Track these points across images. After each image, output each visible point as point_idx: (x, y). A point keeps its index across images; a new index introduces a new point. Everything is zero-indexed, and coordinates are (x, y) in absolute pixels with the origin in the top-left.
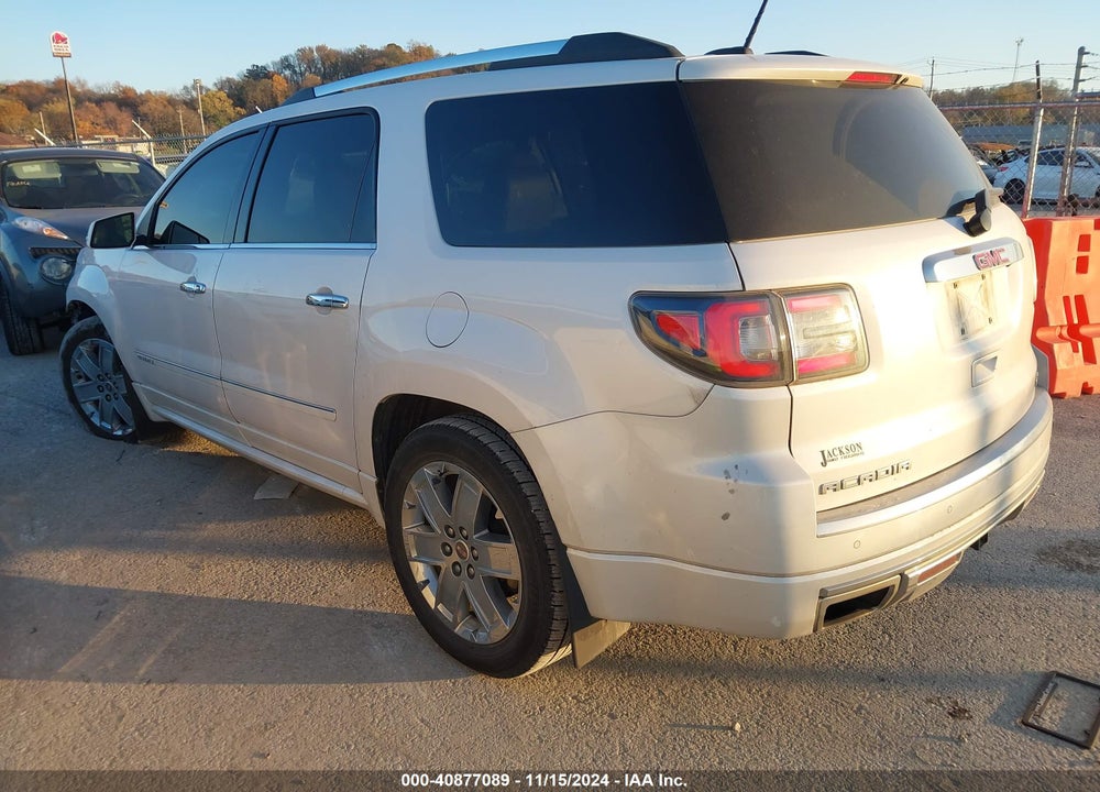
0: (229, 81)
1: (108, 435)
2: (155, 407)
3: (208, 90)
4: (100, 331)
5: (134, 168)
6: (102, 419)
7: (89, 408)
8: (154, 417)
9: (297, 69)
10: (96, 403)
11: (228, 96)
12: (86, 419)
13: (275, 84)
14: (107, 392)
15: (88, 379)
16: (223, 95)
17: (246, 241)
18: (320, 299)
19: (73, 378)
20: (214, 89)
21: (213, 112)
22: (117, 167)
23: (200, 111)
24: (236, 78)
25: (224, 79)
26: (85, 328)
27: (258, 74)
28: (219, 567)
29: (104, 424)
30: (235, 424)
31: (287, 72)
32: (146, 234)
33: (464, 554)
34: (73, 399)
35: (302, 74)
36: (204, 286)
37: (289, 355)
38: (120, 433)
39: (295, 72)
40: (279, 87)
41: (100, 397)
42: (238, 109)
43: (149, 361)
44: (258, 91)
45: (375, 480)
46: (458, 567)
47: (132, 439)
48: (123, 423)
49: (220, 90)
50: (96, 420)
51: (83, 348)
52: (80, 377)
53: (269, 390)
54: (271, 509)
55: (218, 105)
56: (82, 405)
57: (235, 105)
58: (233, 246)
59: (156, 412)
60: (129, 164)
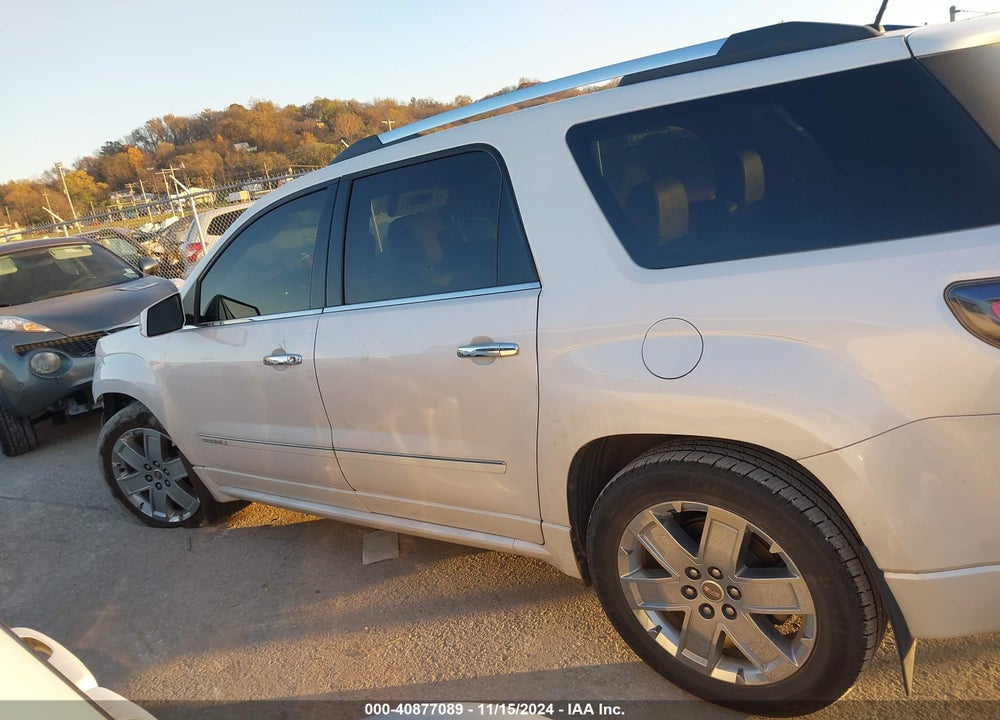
0: (86, 160)
1: (164, 524)
2: (224, 489)
3: (67, 171)
4: (145, 418)
5: (86, 251)
6: (154, 509)
7: (137, 500)
8: (222, 498)
9: (149, 140)
10: (145, 494)
11: (88, 173)
12: (136, 512)
13: (131, 156)
14: (156, 480)
15: (131, 470)
16: (83, 173)
17: (344, 304)
18: (470, 350)
19: (116, 472)
20: (73, 169)
21: (76, 191)
22: (71, 252)
23: (66, 191)
24: (93, 156)
25: (81, 158)
26: (125, 419)
27: (112, 150)
28: (380, 649)
29: (156, 513)
30: (353, 493)
31: (141, 144)
32: (193, 314)
33: (717, 595)
34: (118, 494)
35: (155, 144)
36: (299, 356)
37: (431, 411)
38: (176, 519)
39: (147, 143)
40: (135, 159)
41: (148, 486)
42: (101, 184)
43: (221, 443)
44: (116, 165)
45: (568, 530)
46: (707, 609)
47: (193, 523)
48: (177, 508)
49: (79, 169)
50: (147, 510)
51: (123, 440)
52: (122, 470)
53: (405, 451)
54: (388, 570)
55: (80, 183)
56: (130, 499)
57: (96, 181)
58: (326, 310)
59: (222, 493)
60: (81, 248)
